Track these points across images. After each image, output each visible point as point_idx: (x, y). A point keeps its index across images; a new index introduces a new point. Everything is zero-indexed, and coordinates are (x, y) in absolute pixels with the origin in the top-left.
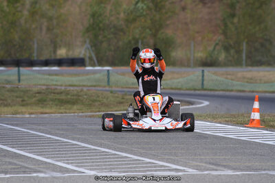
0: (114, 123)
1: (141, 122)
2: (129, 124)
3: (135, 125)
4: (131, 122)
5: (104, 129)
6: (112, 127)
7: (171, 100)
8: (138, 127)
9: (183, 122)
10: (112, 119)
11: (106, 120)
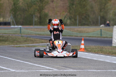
0: (40, 54)
1: (52, 53)
2: (47, 54)
3: (49, 54)
4: (48, 53)
5: (35, 56)
6: (39, 56)
8: (51, 55)
9: (72, 53)
10: (39, 52)
11: (36, 52)
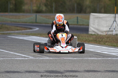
0: (40, 48)
1: (55, 48)
2: (48, 49)
3: (51, 50)
4: (49, 48)
5: (35, 51)
6: (39, 51)
7: (72, 36)
8: (53, 51)
9: (78, 48)
10: (39, 46)
11: (36, 46)
